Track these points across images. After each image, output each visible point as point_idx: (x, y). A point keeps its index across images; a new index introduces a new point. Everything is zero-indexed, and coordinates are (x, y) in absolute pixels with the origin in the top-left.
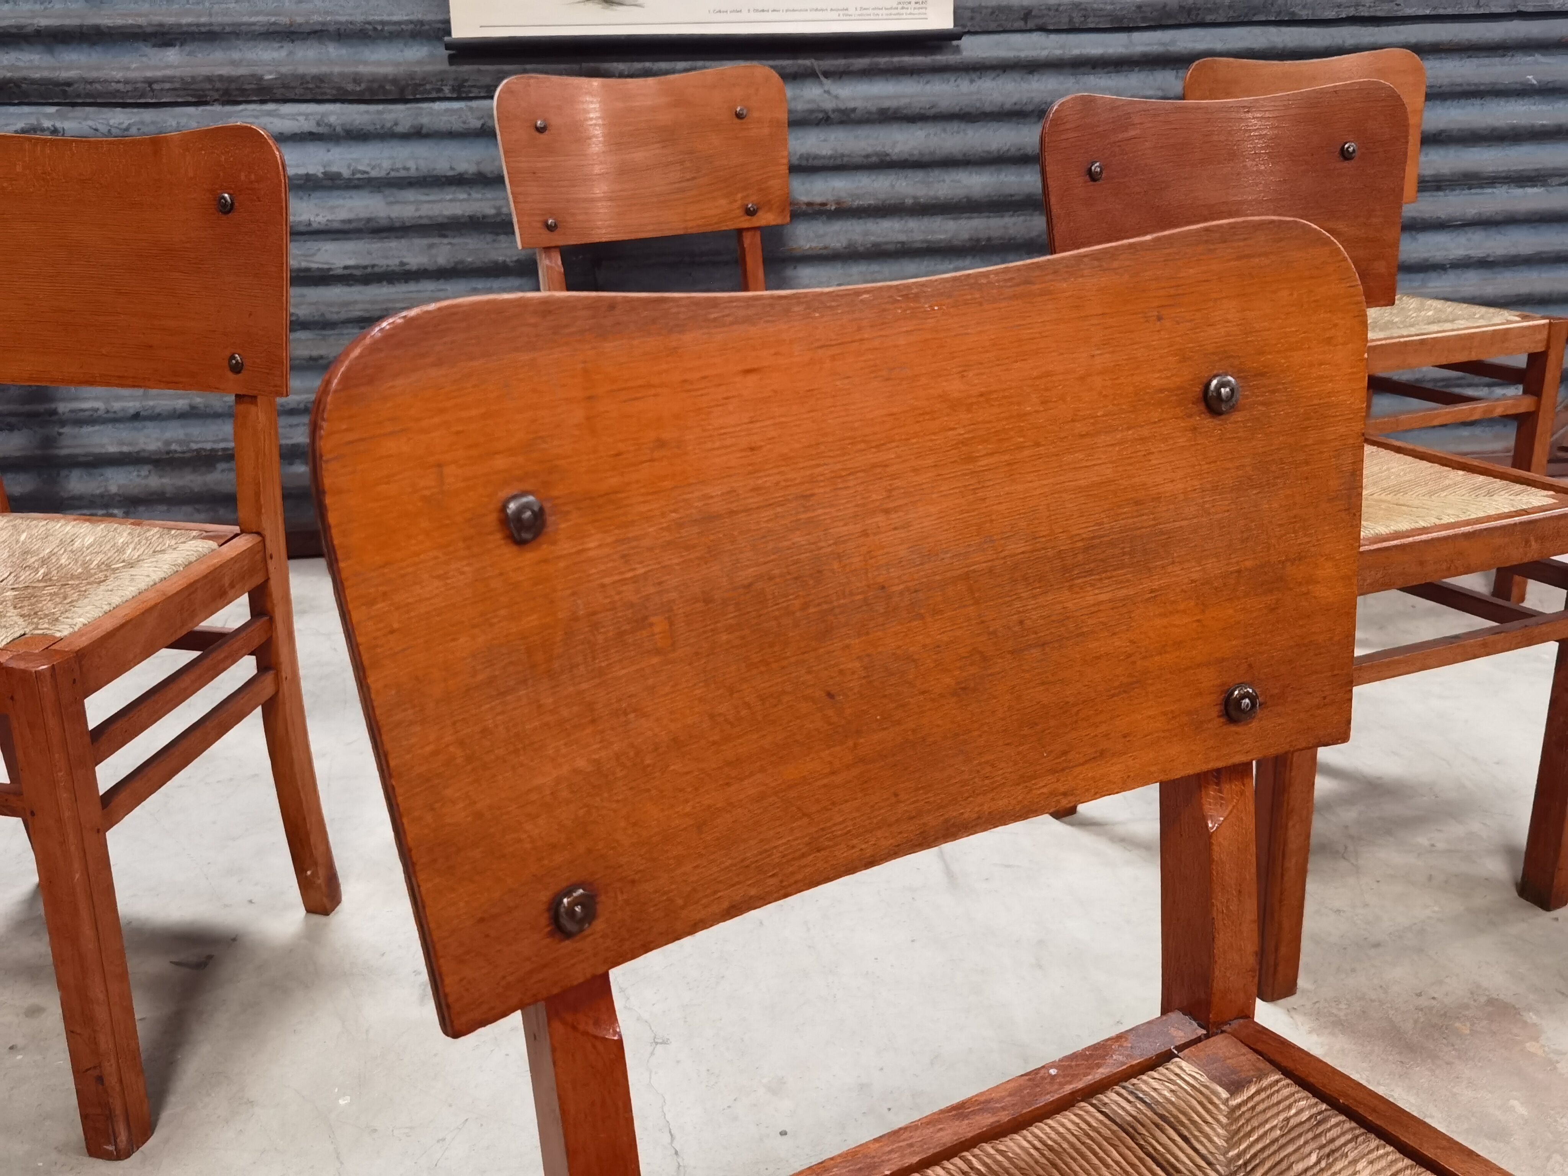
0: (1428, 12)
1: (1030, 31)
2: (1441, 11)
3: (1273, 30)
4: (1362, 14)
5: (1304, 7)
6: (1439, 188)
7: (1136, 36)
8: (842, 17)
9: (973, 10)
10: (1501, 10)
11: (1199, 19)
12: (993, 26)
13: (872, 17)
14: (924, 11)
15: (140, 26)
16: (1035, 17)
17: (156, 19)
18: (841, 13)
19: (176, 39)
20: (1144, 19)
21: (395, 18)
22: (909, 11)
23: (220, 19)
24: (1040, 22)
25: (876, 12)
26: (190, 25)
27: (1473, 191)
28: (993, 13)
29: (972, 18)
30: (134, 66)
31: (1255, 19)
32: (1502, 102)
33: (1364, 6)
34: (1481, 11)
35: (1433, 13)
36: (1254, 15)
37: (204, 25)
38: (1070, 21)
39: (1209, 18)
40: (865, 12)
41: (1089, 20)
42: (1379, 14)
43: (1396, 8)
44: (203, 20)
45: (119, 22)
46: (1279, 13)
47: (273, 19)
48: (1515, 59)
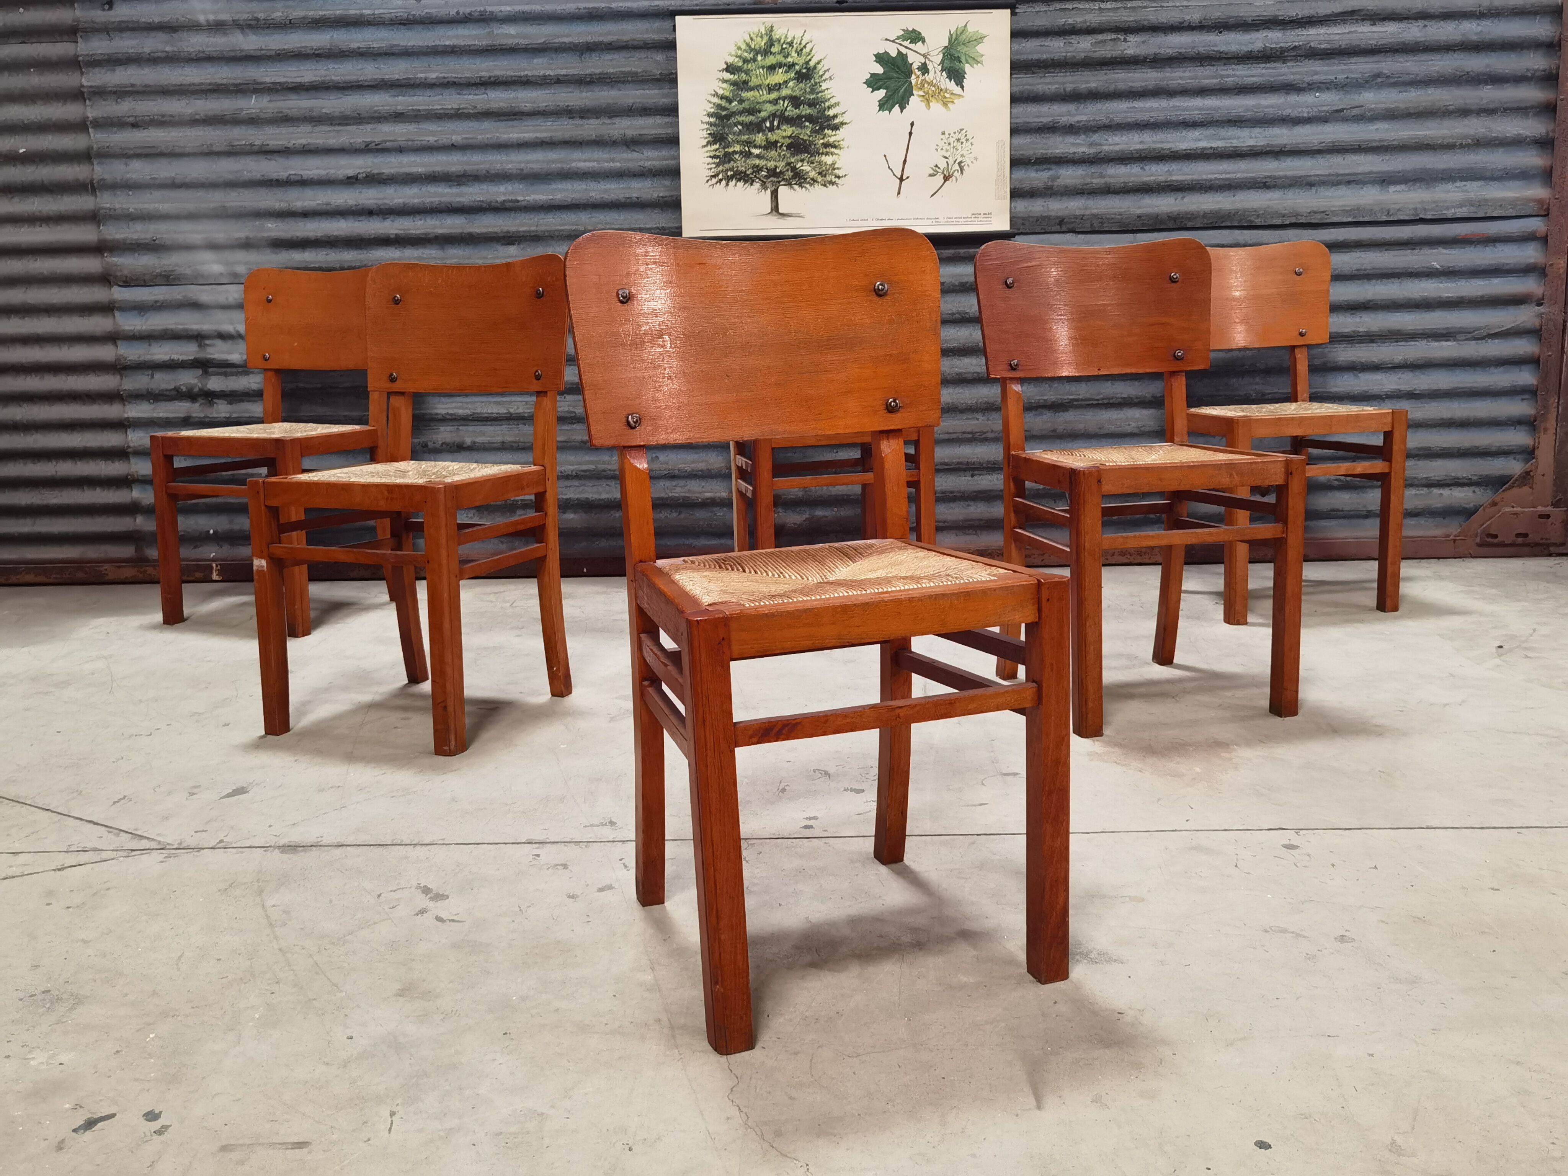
0: (1350, 219)
1: (1064, 232)
2: (1361, 219)
3: (1237, 232)
4: (1301, 221)
5: (1258, 216)
6: (1372, 341)
7: (1139, 235)
8: (934, 223)
9: (1023, 219)
10: (1407, 218)
11: (1183, 224)
12: (1038, 229)
13: (954, 223)
14: (989, 219)
15: (496, 233)
16: (1067, 223)
17: (505, 229)
18: (934, 221)
19: (516, 241)
20: (1143, 225)
21: (648, 226)
22: (979, 219)
23: (543, 228)
24: (1071, 226)
25: (957, 220)
26: (524, 232)
27: (1399, 343)
28: (1037, 221)
29: (1023, 224)
30: (489, 256)
31: (1222, 225)
32: (1416, 281)
33: (1302, 216)
34: (1391, 219)
35: (1355, 220)
36: (1223, 221)
37: (533, 231)
38: (1092, 225)
39: (1189, 224)
40: (949, 220)
41: (1105, 225)
42: (1313, 221)
43: (1326, 217)
44: (533, 228)
45: (484, 230)
46: (1241, 220)
47: (574, 228)
48: (1422, 251)
